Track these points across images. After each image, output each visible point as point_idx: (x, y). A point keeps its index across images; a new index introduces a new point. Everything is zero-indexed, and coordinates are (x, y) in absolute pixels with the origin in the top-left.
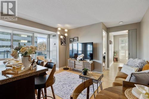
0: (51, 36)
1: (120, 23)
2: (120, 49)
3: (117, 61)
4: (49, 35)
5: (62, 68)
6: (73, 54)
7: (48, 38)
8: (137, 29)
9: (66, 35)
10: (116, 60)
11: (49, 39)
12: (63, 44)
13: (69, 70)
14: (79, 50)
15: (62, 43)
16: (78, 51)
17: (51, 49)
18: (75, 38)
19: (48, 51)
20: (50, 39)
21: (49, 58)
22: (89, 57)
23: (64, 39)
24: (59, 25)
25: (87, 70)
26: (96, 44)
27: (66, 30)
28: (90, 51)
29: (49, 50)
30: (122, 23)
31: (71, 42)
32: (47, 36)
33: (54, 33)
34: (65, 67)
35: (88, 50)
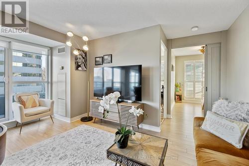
0: (55, 52)
1: (193, 30)
2: (185, 79)
3: (181, 100)
4: (51, 49)
5: (78, 118)
6: (105, 88)
7: (48, 56)
8: (220, 43)
9: (86, 48)
10: (179, 98)
11: (50, 57)
12: (80, 69)
13: (93, 121)
14: (115, 80)
15: (78, 66)
16: (113, 83)
17: (55, 79)
18: (106, 57)
19: (48, 83)
20: (54, 58)
21: (50, 97)
22: (132, 93)
23: (84, 58)
24: (70, 26)
25: (129, 132)
26: (148, 69)
27: (85, 39)
28: (135, 83)
29: (50, 81)
30: (196, 29)
31: (97, 64)
32: (46, 50)
33: (61, 46)
34: (85, 115)
35: (132, 81)
